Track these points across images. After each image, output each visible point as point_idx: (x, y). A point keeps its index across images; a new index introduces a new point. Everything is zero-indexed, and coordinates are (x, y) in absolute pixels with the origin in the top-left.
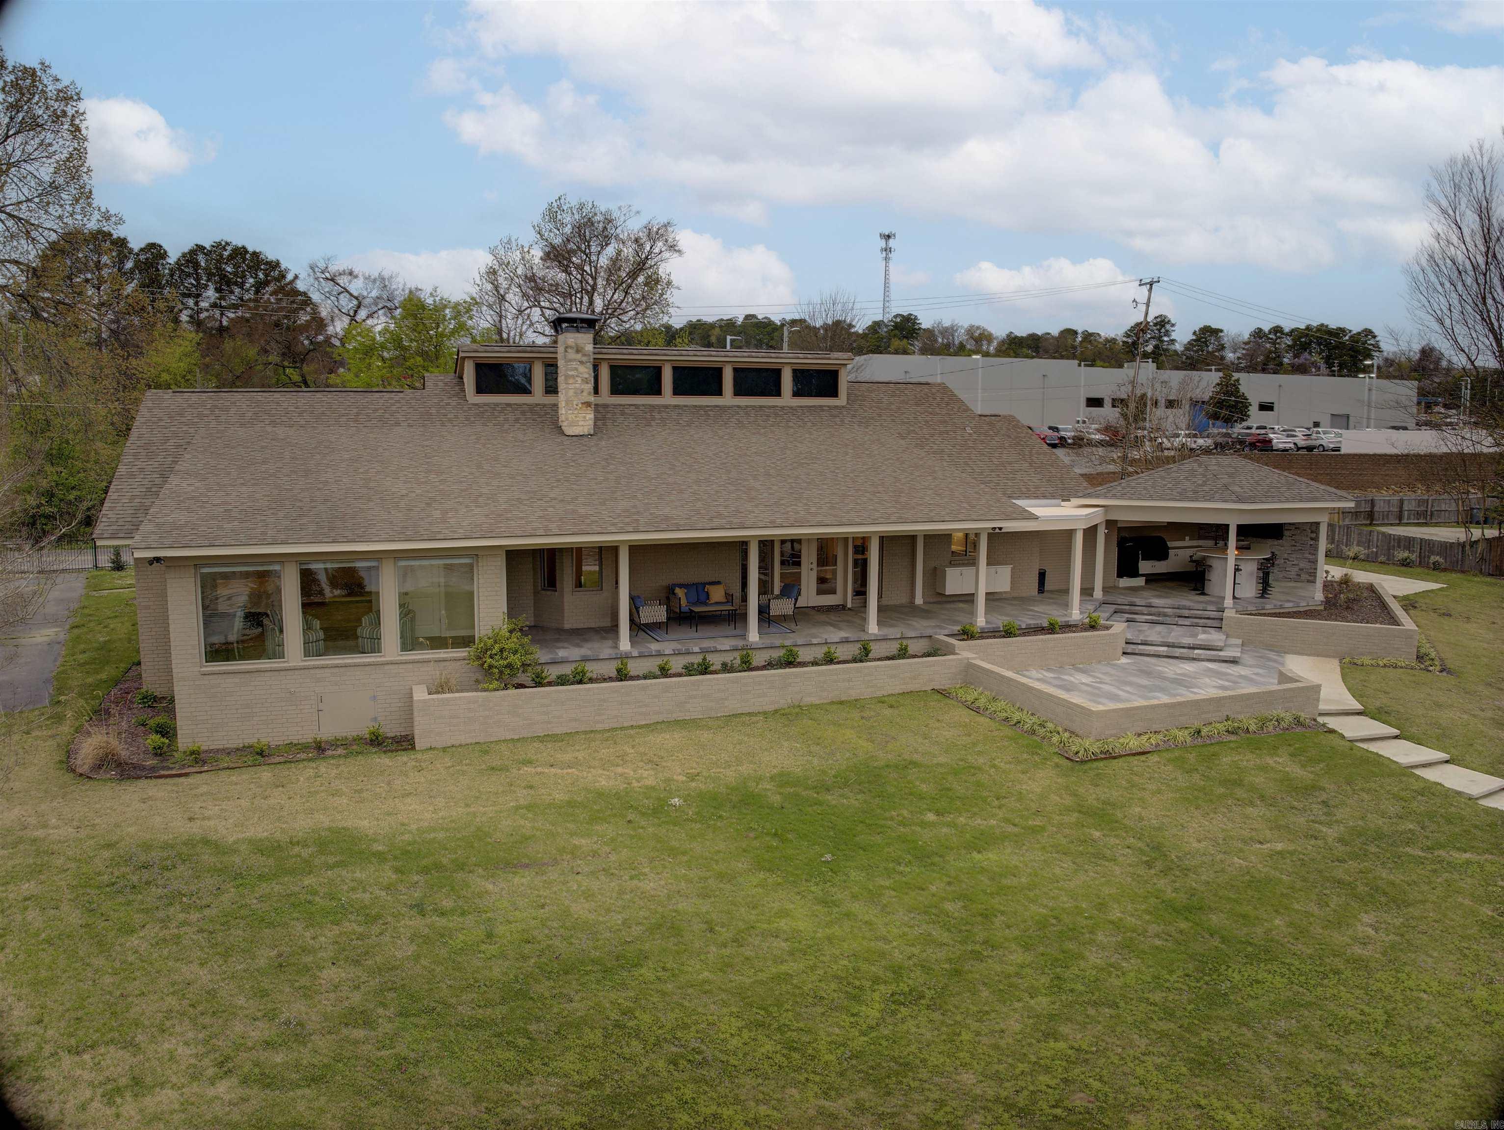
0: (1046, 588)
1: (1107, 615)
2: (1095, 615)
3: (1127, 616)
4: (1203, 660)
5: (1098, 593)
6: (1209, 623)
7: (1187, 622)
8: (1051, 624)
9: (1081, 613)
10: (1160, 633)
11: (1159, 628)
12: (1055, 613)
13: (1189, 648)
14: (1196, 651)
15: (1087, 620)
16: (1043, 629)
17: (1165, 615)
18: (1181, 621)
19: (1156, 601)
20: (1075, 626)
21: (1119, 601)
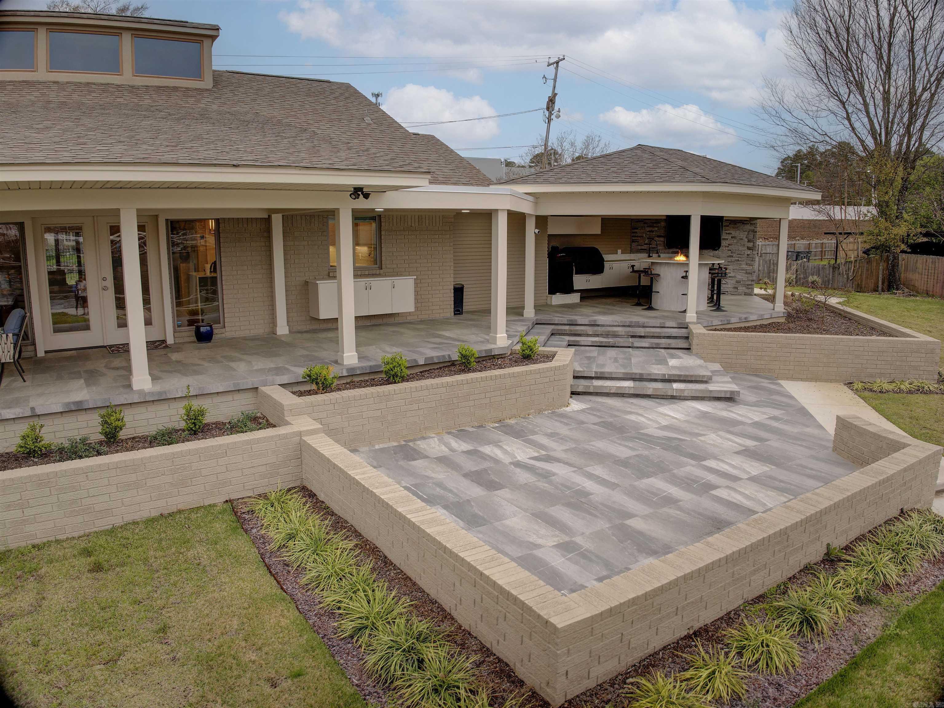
0: (465, 308)
1: (543, 338)
2: (529, 339)
3: (567, 338)
4: (685, 399)
5: (529, 312)
6: (673, 343)
7: (645, 343)
8: (464, 356)
9: (509, 337)
10: (616, 360)
11: (611, 353)
12: (473, 338)
13: (664, 381)
14: (675, 386)
15: (518, 347)
16: (453, 363)
17: (615, 335)
18: (638, 343)
19: (602, 319)
20: (501, 356)
21: (556, 320)
